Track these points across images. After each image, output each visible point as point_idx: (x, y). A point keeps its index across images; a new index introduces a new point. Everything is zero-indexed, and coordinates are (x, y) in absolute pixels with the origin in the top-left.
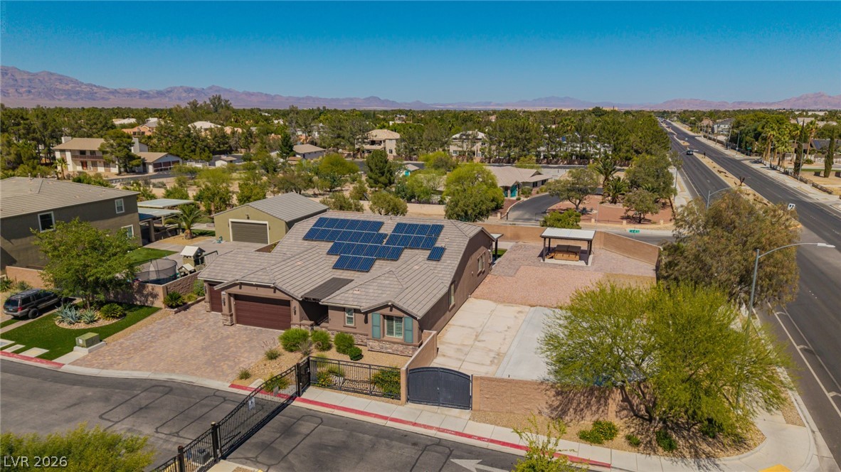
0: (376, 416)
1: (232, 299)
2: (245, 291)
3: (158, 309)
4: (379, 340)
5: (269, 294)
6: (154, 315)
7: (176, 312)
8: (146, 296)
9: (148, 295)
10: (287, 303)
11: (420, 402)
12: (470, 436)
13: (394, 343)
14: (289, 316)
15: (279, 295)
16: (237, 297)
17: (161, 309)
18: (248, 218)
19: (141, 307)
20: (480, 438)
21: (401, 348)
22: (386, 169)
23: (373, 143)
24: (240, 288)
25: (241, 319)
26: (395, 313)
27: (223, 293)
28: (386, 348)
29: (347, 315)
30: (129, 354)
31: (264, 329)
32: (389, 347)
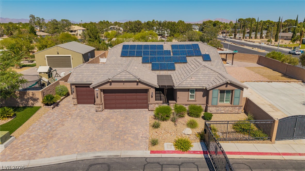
0: (272, 154)
1: (102, 93)
2: (115, 86)
3: (39, 108)
4: (216, 107)
5: (133, 86)
6: (39, 112)
7: (53, 108)
8: (27, 101)
9: (28, 99)
10: (146, 91)
11: (282, 139)
13: (226, 106)
14: (147, 99)
15: (141, 86)
16: (105, 91)
17: (41, 107)
18: (58, 54)
19: (24, 108)
21: (230, 109)
22: (97, 36)
23: (72, 31)
24: (111, 85)
25: (108, 106)
26: (230, 88)
27: (96, 89)
28: (221, 110)
29: (190, 94)
30: (42, 143)
31: (127, 110)
32: (222, 110)
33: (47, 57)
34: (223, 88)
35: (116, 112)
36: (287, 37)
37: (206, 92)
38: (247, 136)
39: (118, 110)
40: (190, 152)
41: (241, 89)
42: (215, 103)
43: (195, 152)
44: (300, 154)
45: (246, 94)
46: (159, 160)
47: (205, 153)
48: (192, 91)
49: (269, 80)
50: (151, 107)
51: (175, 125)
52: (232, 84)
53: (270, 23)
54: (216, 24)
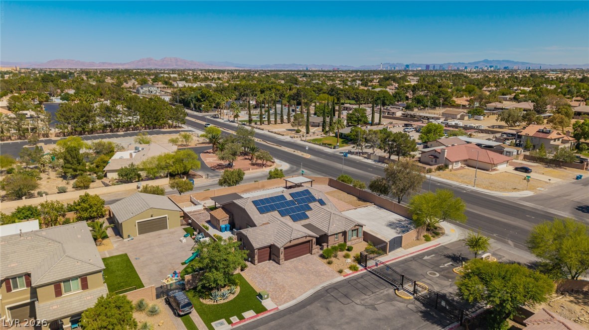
1: (284, 250)
4: (350, 241)
5: (304, 240)
6: (245, 277)
7: (246, 272)
10: (310, 241)
11: (391, 251)
12: (413, 253)
13: (355, 239)
14: (310, 247)
15: (308, 239)
16: (285, 248)
17: (239, 273)
18: (152, 216)
20: (416, 252)
21: (357, 240)
24: (290, 243)
25: (286, 258)
26: (357, 227)
27: (281, 249)
29: (335, 236)
30: (284, 291)
31: (298, 258)
32: (354, 242)
33: (138, 223)
34: (354, 228)
35: (293, 261)
36: (314, 123)
37: (344, 233)
38: (375, 255)
39: (293, 259)
40: (360, 271)
41: (362, 226)
42: (350, 239)
43: (362, 270)
44: (401, 257)
45: (365, 229)
46: (352, 278)
47: (366, 269)
48: (336, 234)
49: (355, 208)
50: (313, 251)
51: (338, 259)
52: (359, 225)
53: (277, 90)
54: (206, 94)
